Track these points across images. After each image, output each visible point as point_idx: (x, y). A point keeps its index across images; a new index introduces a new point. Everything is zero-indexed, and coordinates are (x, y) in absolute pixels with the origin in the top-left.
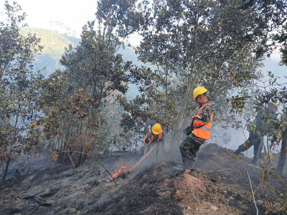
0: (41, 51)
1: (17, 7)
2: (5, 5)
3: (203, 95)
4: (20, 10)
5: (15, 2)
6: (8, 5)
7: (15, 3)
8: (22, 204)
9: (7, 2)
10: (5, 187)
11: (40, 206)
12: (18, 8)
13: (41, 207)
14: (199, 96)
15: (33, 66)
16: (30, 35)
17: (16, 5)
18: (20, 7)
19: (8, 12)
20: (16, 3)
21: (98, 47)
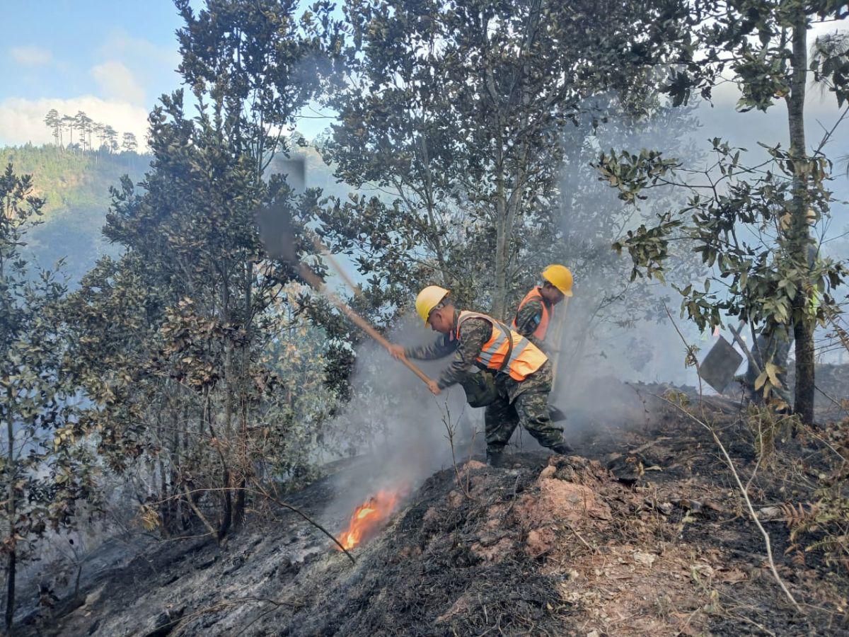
0: (39, 213)
3: (441, 306)
15: (24, 263)
21: (208, 167)
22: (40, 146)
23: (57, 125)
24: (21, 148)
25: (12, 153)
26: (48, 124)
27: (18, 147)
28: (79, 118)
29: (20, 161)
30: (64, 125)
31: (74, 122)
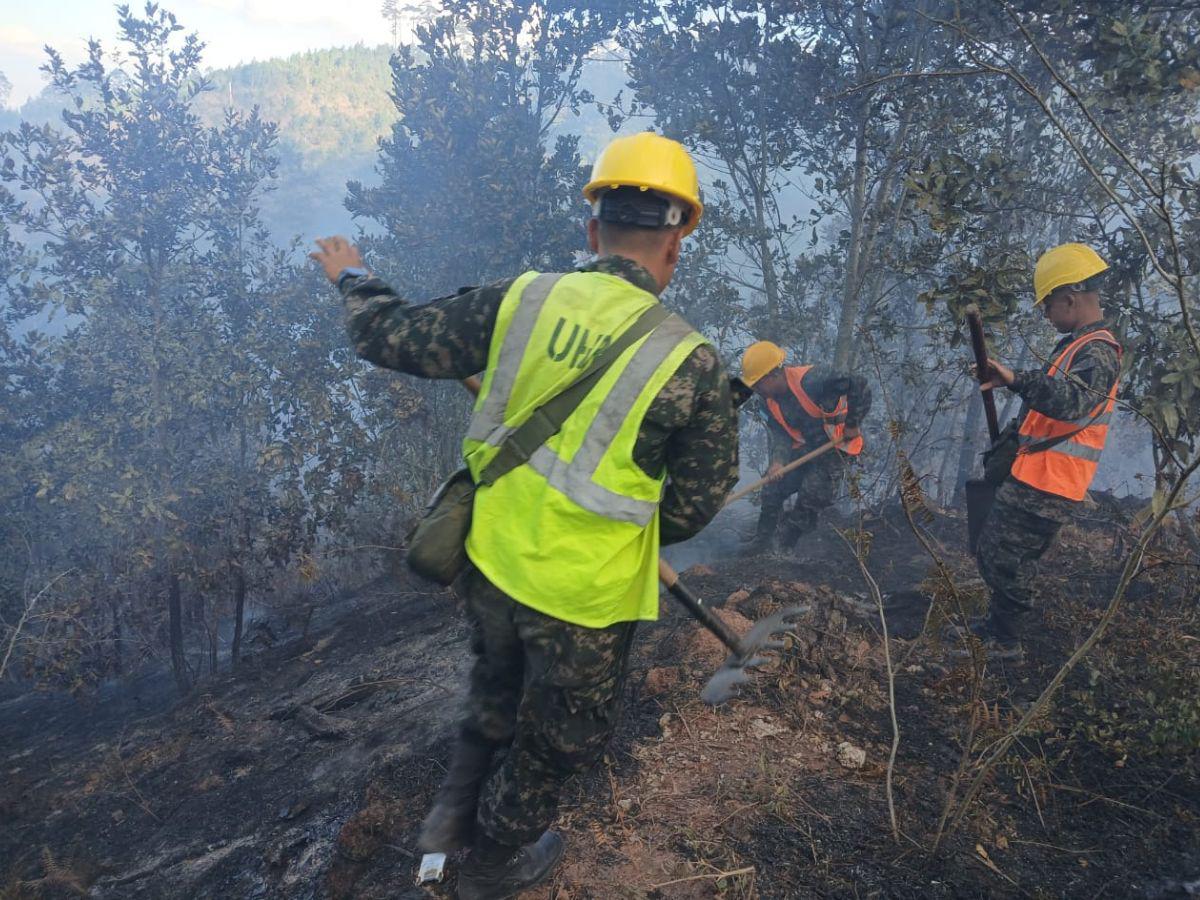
0: (274, 176)
1: (162, 21)
2: (121, 23)
3: (1082, 287)
4: (173, 32)
5: (153, 4)
6: (130, 21)
7: (150, 10)
8: (266, 734)
9: (124, 10)
10: (236, 682)
11: (312, 740)
12: (167, 24)
13: (316, 743)
14: (1062, 293)
15: (266, 235)
16: (233, 117)
17: (157, 16)
18: (172, 18)
19: (139, 48)
20: (156, 7)
21: (446, 134)
22: (373, 47)
23: (395, 17)
24: (350, 49)
25: (338, 55)
26: (385, 15)
27: (347, 48)
28: (424, 8)
29: (348, 68)
30: (405, 17)
31: (417, 14)
